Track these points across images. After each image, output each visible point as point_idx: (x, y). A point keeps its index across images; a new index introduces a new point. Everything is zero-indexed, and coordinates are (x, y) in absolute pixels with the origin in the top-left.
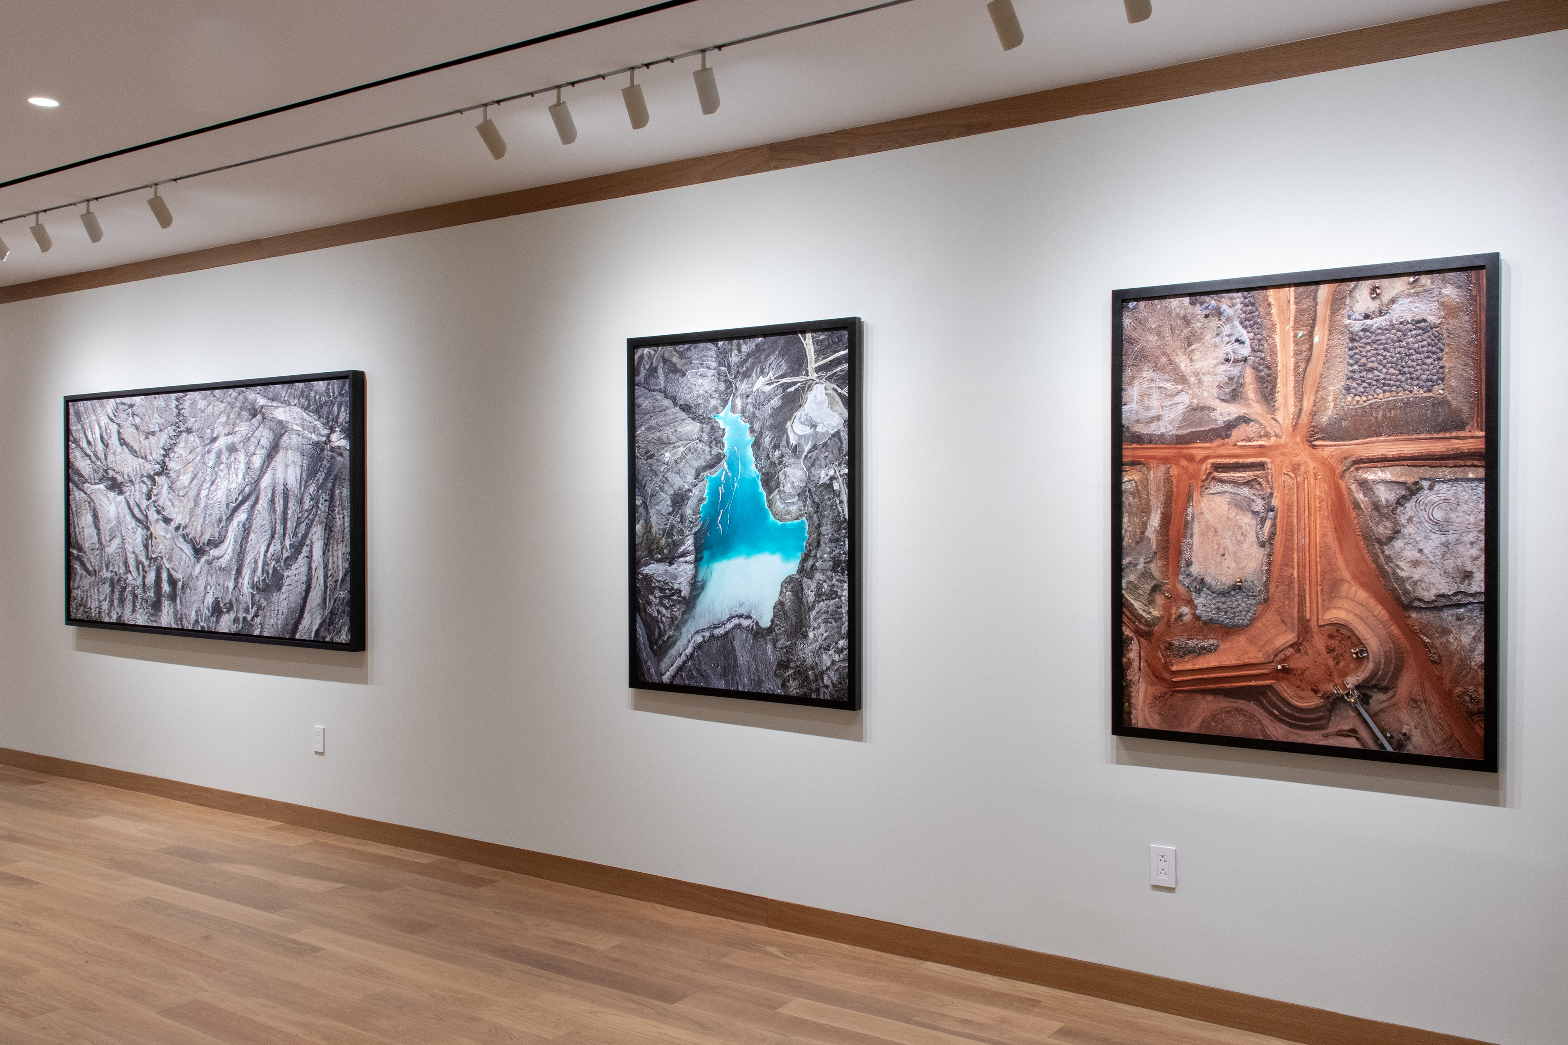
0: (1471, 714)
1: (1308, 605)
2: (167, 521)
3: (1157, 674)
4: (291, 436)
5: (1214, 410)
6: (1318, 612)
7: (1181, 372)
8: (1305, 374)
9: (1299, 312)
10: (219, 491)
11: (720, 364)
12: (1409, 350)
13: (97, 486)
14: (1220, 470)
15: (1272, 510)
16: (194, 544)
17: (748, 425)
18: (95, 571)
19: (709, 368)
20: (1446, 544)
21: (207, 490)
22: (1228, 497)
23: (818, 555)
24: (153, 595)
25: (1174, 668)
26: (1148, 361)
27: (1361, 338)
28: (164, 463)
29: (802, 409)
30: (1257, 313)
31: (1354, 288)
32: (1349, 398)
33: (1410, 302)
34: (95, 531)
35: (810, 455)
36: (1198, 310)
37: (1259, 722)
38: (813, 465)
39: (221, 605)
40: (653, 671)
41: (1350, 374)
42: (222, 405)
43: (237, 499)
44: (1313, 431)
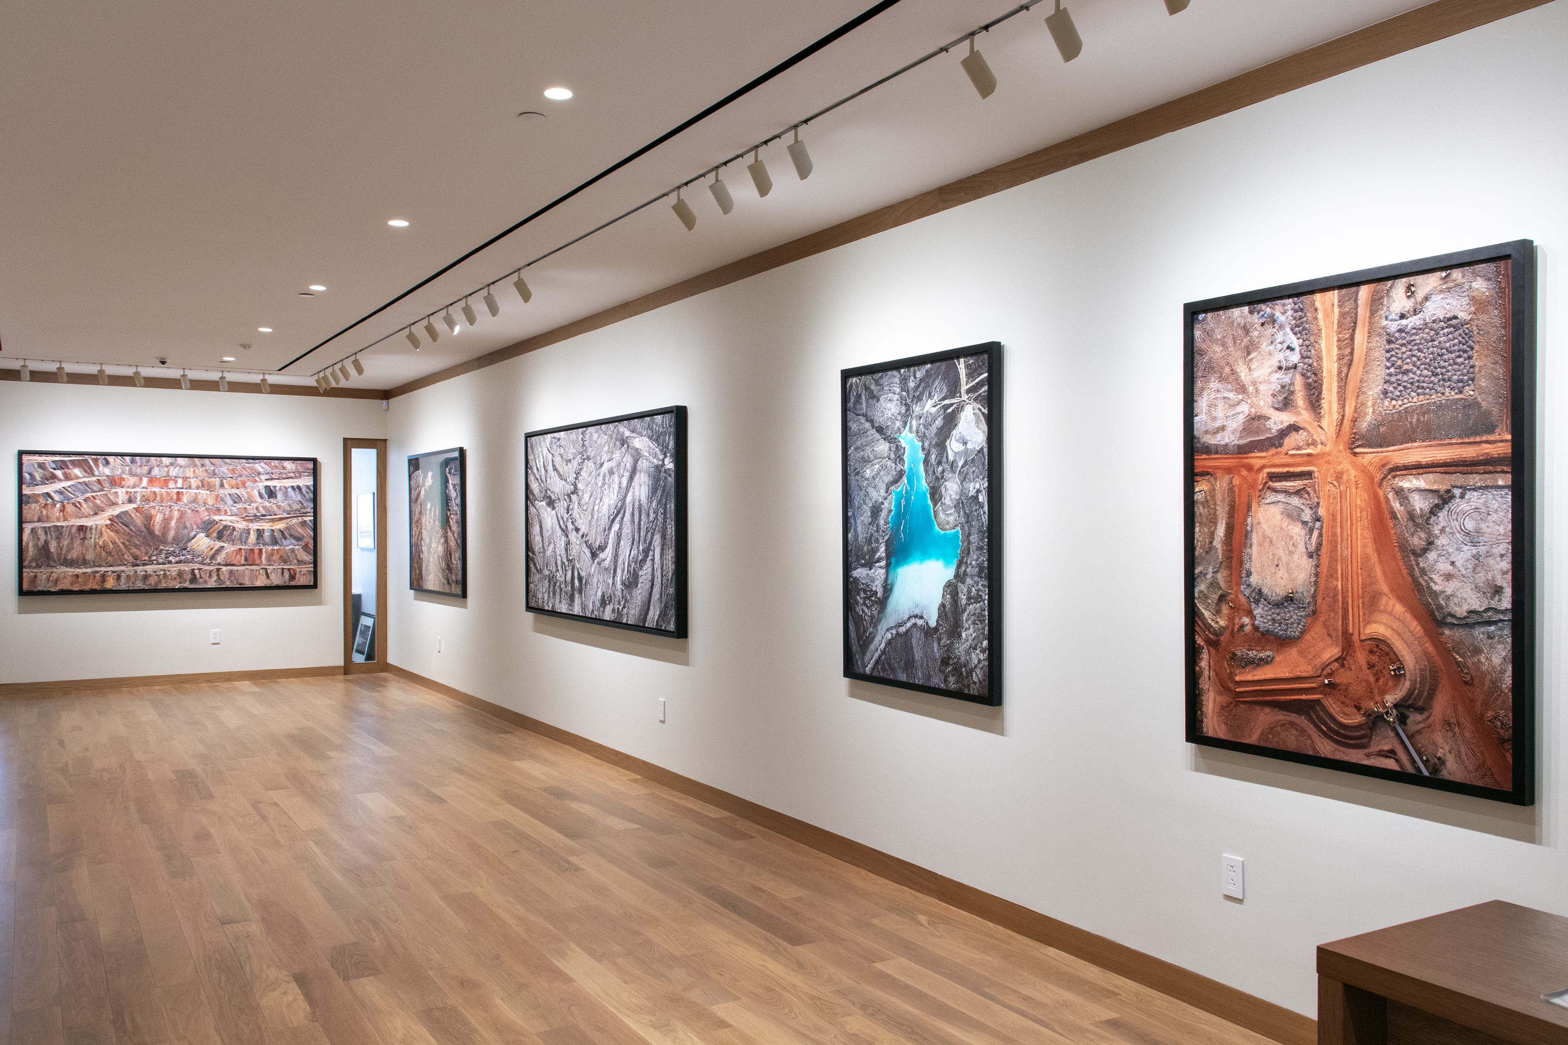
0: (1502, 741)
1: (1351, 618)
3: (1225, 685)
5: (1269, 418)
6: (1359, 626)
7: (1242, 381)
8: (1347, 379)
9: (1342, 315)
11: (902, 390)
12: (1442, 349)
14: (1274, 479)
15: (1318, 520)
17: (921, 444)
19: (894, 393)
20: (1477, 557)
22: (1280, 507)
23: (968, 562)
25: (1237, 679)
26: (1215, 372)
27: (1397, 339)
29: (957, 428)
30: (1305, 319)
31: (1391, 287)
32: (1386, 403)
33: (1443, 298)
35: (962, 470)
36: (1256, 319)
37: (1309, 737)
38: (965, 479)
40: (859, 663)
41: (1387, 378)
44: (1354, 438)
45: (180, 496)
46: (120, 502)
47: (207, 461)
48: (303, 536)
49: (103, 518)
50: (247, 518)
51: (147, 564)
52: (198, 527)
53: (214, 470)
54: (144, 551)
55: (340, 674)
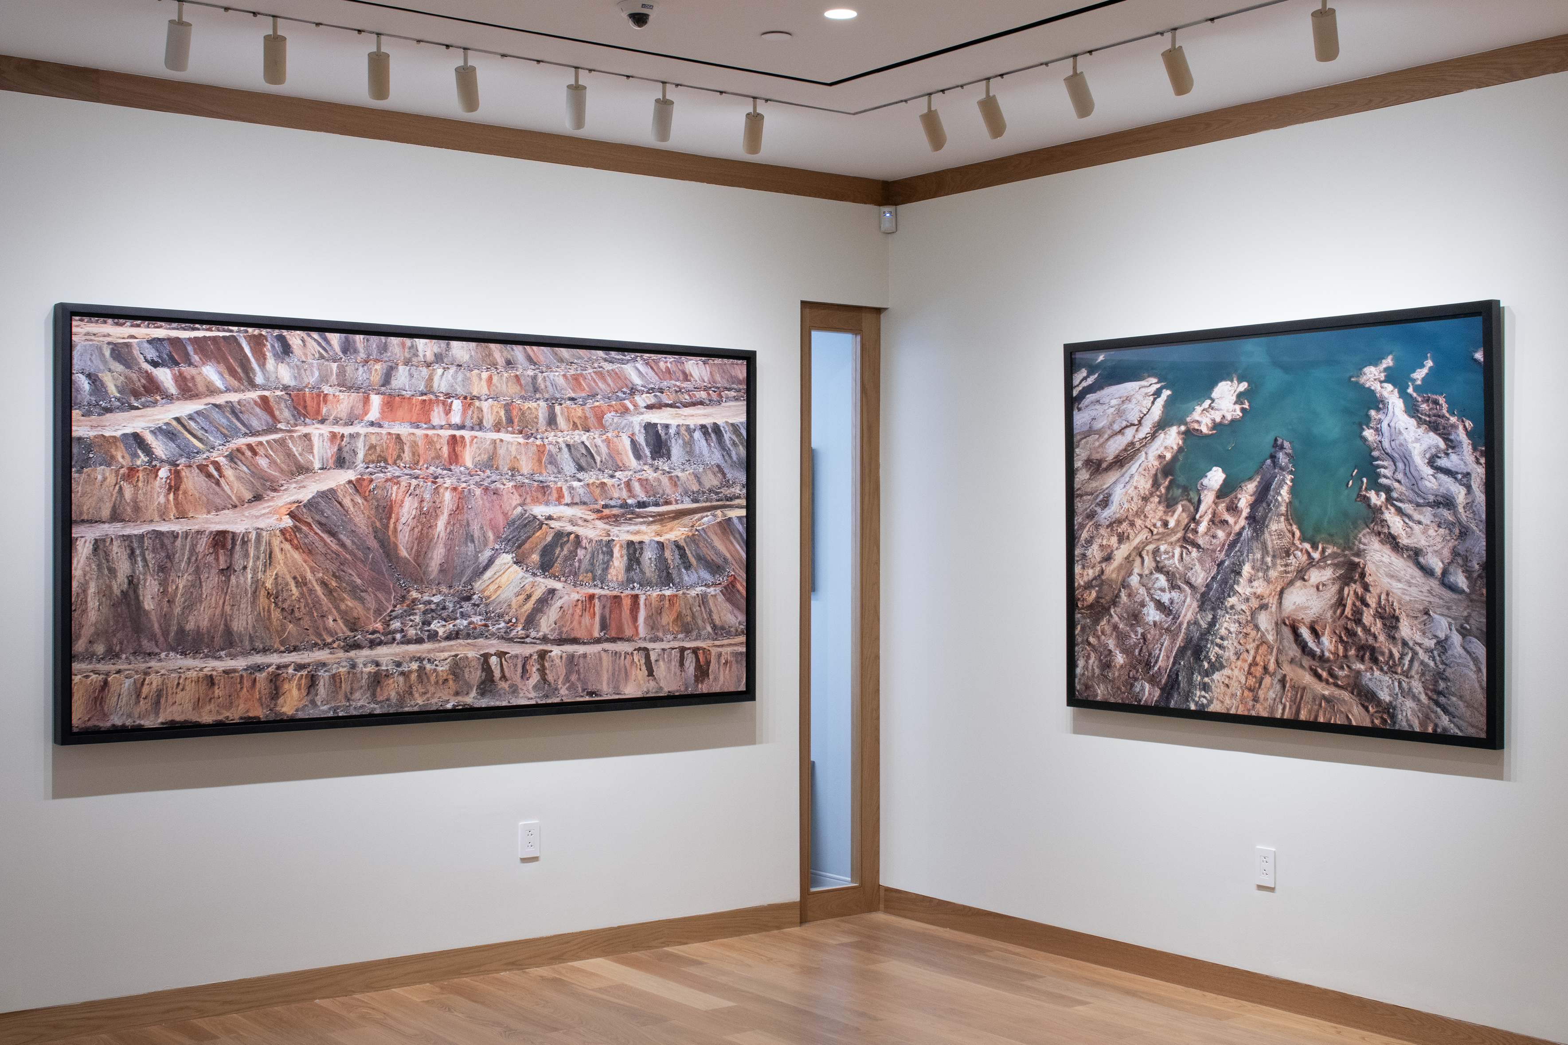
45: (458, 449)
46: (317, 465)
47: (518, 352)
48: (725, 560)
49: (275, 511)
50: (607, 512)
51: (381, 643)
52: (498, 537)
53: (535, 378)
54: (373, 605)
55: (792, 924)
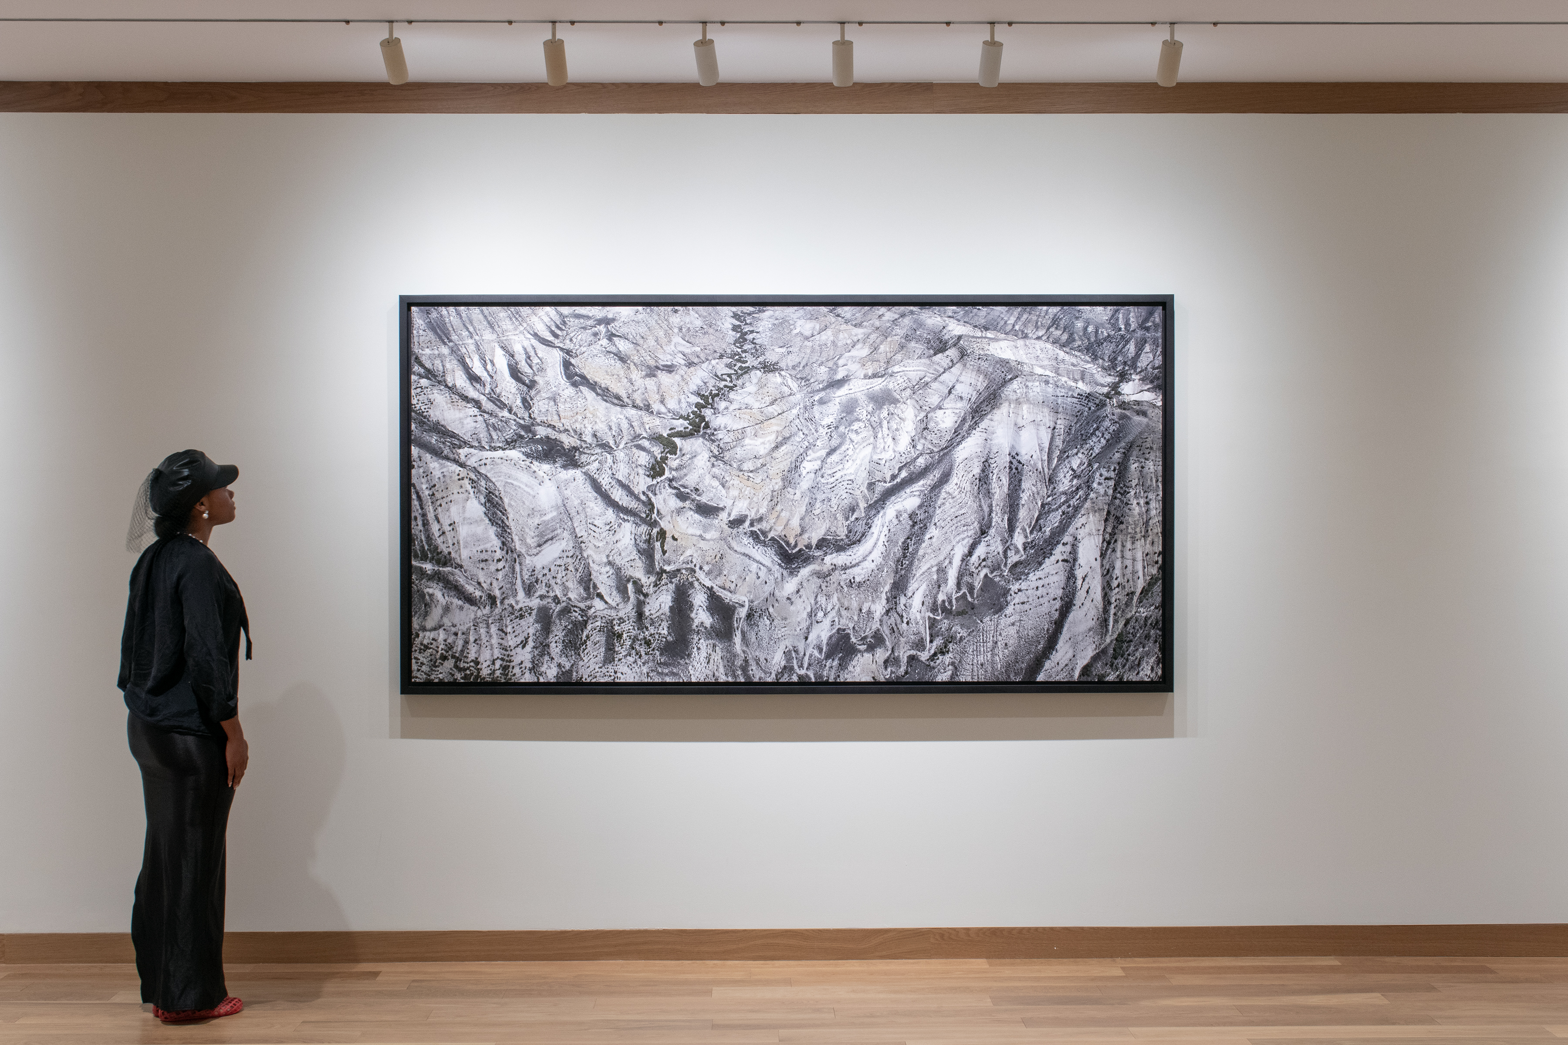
2: (707, 511)
4: (1030, 384)
10: (847, 465)
13: (500, 453)
16: (781, 547)
18: (492, 599)
21: (819, 462)
24: (665, 632)
28: (703, 418)
34: (492, 531)
39: (853, 640)
42: (860, 332)
43: (894, 477)
